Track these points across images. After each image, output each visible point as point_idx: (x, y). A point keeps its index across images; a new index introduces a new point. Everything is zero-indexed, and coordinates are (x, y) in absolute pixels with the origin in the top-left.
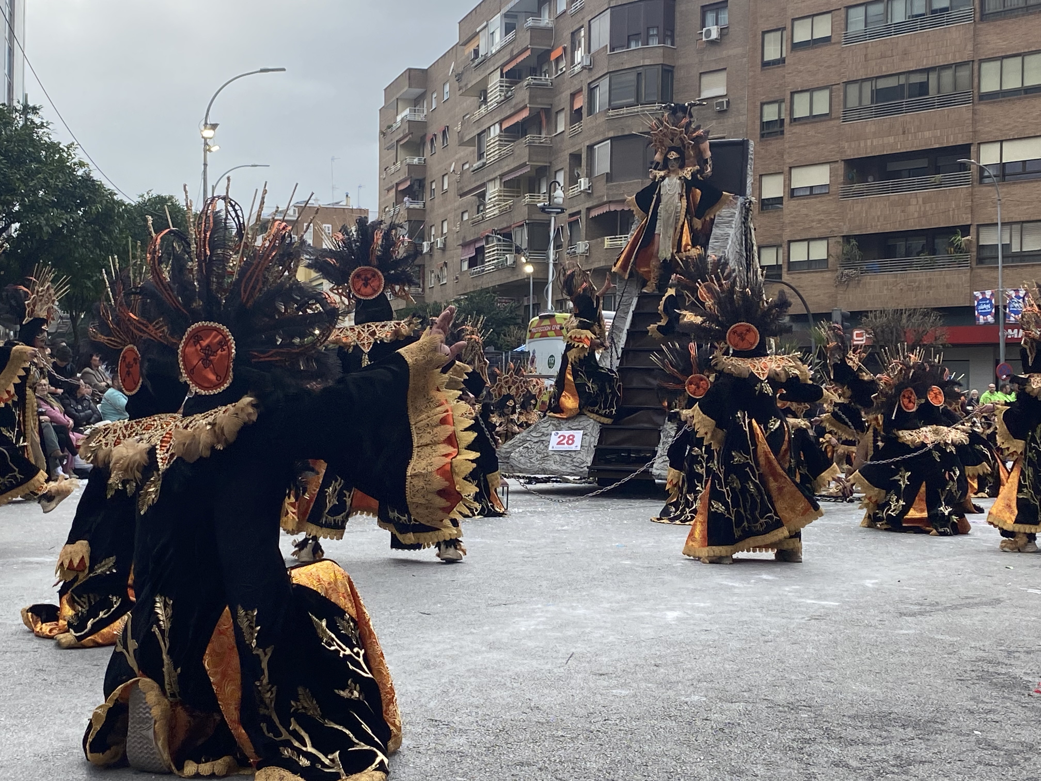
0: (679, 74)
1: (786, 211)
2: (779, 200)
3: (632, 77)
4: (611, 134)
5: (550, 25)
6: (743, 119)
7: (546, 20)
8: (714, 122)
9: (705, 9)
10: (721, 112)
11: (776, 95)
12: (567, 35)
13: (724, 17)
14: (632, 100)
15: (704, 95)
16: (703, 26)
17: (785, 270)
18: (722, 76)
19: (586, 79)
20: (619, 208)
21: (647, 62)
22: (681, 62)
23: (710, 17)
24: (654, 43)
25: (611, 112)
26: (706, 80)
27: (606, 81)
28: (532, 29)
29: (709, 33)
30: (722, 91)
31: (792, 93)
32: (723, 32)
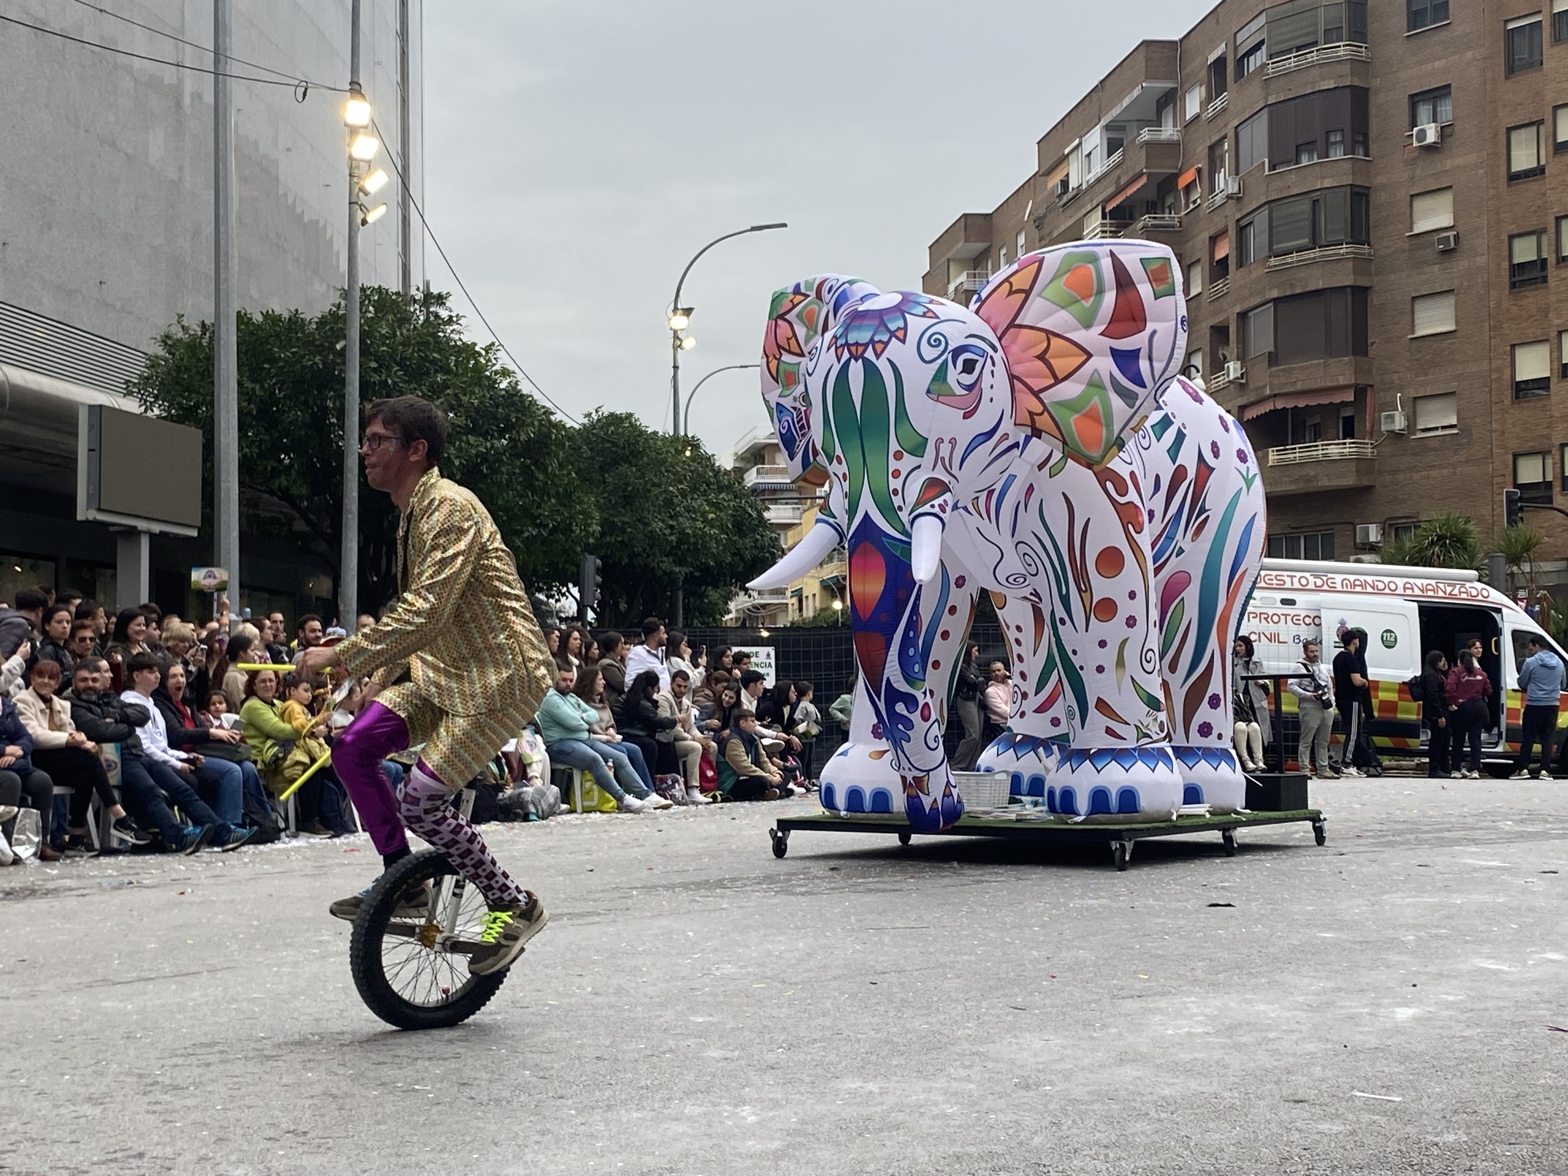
0: (1379, 199)
1: (1554, 399)
2: (1542, 383)
3: (1305, 206)
4: (1275, 294)
5: (1175, 138)
6: (1481, 261)
7: (1168, 131)
8: (1436, 268)
9: (1415, 100)
10: (1447, 253)
11: (1533, 223)
12: (1202, 150)
13: (1446, 110)
14: (1305, 241)
15: (1420, 227)
16: (1414, 124)
17: (1557, 488)
18: (1446, 199)
19: (1233, 214)
20: (1290, 405)
21: (1328, 183)
22: (1380, 180)
23: (1424, 111)
24: (1337, 154)
25: (1273, 261)
26: (1419, 205)
27: (1264, 214)
28: (1147, 143)
29: (1422, 134)
30: (1445, 219)
31: (1558, 219)
32: (1445, 132)
